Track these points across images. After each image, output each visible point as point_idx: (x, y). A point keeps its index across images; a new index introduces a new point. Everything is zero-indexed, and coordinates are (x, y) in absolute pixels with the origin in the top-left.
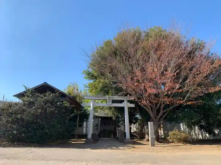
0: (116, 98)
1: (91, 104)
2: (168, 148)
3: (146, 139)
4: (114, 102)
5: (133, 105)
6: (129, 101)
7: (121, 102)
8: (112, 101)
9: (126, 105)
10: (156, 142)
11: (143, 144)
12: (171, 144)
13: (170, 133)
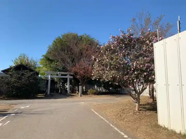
0: (63, 73)
1: (49, 76)
2: (87, 97)
3: (76, 93)
4: (62, 75)
5: (72, 77)
6: (70, 75)
7: (66, 75)
8: (61, 74)
9: (68, 77)
10: (82, 95)
11: (75, 96)
12: (89, 95)
13: (89, 90)
